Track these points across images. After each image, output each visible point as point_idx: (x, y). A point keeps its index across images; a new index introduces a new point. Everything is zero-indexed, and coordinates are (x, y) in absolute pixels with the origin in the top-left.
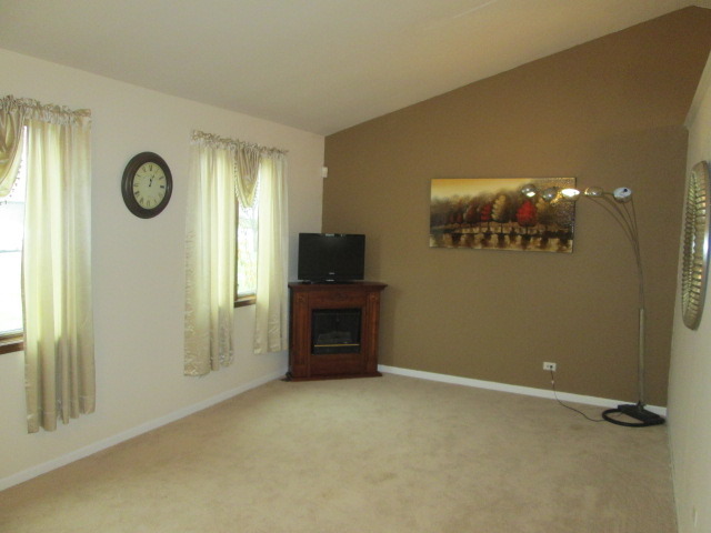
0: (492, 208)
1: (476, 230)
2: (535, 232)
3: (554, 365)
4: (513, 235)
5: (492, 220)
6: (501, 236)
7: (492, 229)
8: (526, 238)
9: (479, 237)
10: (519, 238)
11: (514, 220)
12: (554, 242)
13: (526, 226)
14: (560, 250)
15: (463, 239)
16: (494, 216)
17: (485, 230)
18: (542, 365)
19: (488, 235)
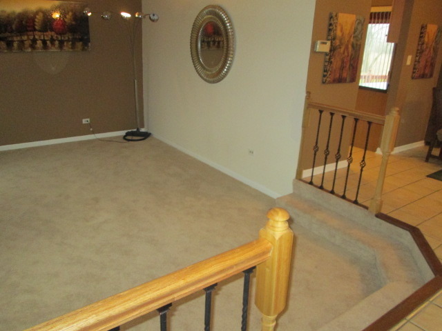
0: (34, 21)
1: (25, 38)
2: (67, 38)
3: (89, 120)
4: (52, 41)
5: (35, 30)
6: (44, 42)
7: (37, 37)
8: (61, 43)
9: (27, 43)
10: (57, 42)
11: (52, 30)
12: (79, 45)
13: (60, 34)
14: (83, 49)
15: (15, 45)
16: (37, 27)
17: (31, 37)
18: (82, 121)
19: (34, 41)
